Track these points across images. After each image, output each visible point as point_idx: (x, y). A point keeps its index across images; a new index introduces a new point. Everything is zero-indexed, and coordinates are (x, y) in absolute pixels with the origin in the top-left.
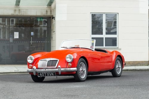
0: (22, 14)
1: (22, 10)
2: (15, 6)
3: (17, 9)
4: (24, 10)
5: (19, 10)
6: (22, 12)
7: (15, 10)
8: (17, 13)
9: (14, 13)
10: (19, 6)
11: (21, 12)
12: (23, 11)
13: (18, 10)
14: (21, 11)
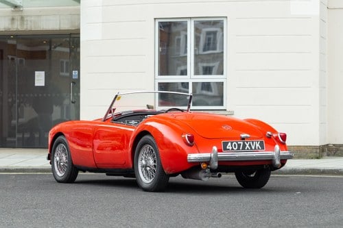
0: (29, 29)
1: (29, 19)
2: (13, 9)
3: (17, 16)
4: (33, 18)
5: (22, 18)
6: (29, 22)
7: (13, 19)
8: (17, 27)
9: (10, 27)
10: (21, 9)
11: (25, 23)
12: (31, 21)
13: (19, 18)
14: (27, 21)
